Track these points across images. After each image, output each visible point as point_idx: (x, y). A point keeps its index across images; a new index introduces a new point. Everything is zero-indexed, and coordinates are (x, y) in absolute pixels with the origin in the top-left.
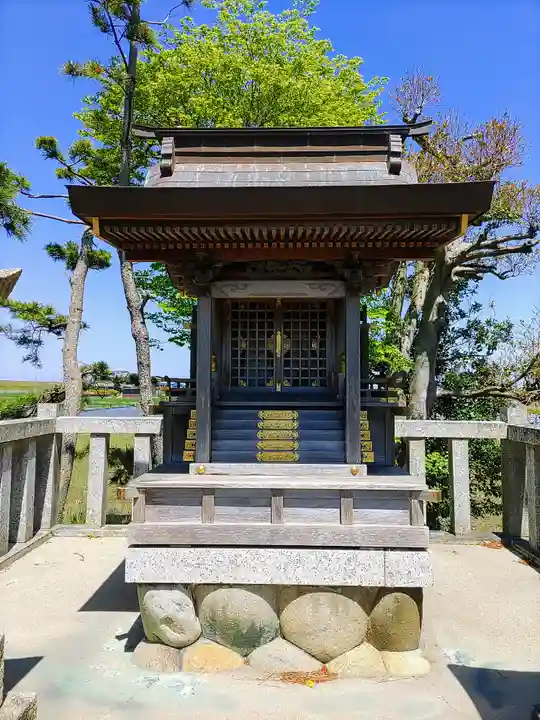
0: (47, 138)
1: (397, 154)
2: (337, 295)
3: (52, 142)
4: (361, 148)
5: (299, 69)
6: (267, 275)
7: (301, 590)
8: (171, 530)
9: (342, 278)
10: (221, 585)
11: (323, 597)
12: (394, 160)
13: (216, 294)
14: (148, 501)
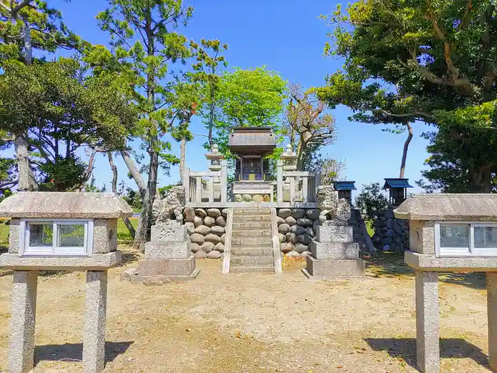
2: (260, 157)
6: (250, 154)
7: (255, 194)
9: (261, 155)
10: (245, 194)
11: (258, 195)
13: (243, 157)
14: (236, 184)
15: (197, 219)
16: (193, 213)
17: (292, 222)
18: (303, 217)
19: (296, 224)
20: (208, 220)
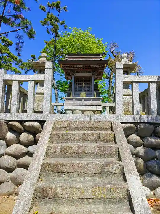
0: (33, 55)
1: (101, 57)
2: (91, 75)
3: (34, 56)
4: (96, 56)
5: (88, 42)
6: (82, 73)
7: (86, 110)
8: (69, 103)
9: (92, 73)
10: (76, 110)
11: (89, 111)
12: (101, 58)
13: (75, 75)
14: (67, 100)
15: (10, 135)
16: (5, 127)
17: (136, 143)
18: (151, 136)
19: (143, 144)
20: (24, 136)
